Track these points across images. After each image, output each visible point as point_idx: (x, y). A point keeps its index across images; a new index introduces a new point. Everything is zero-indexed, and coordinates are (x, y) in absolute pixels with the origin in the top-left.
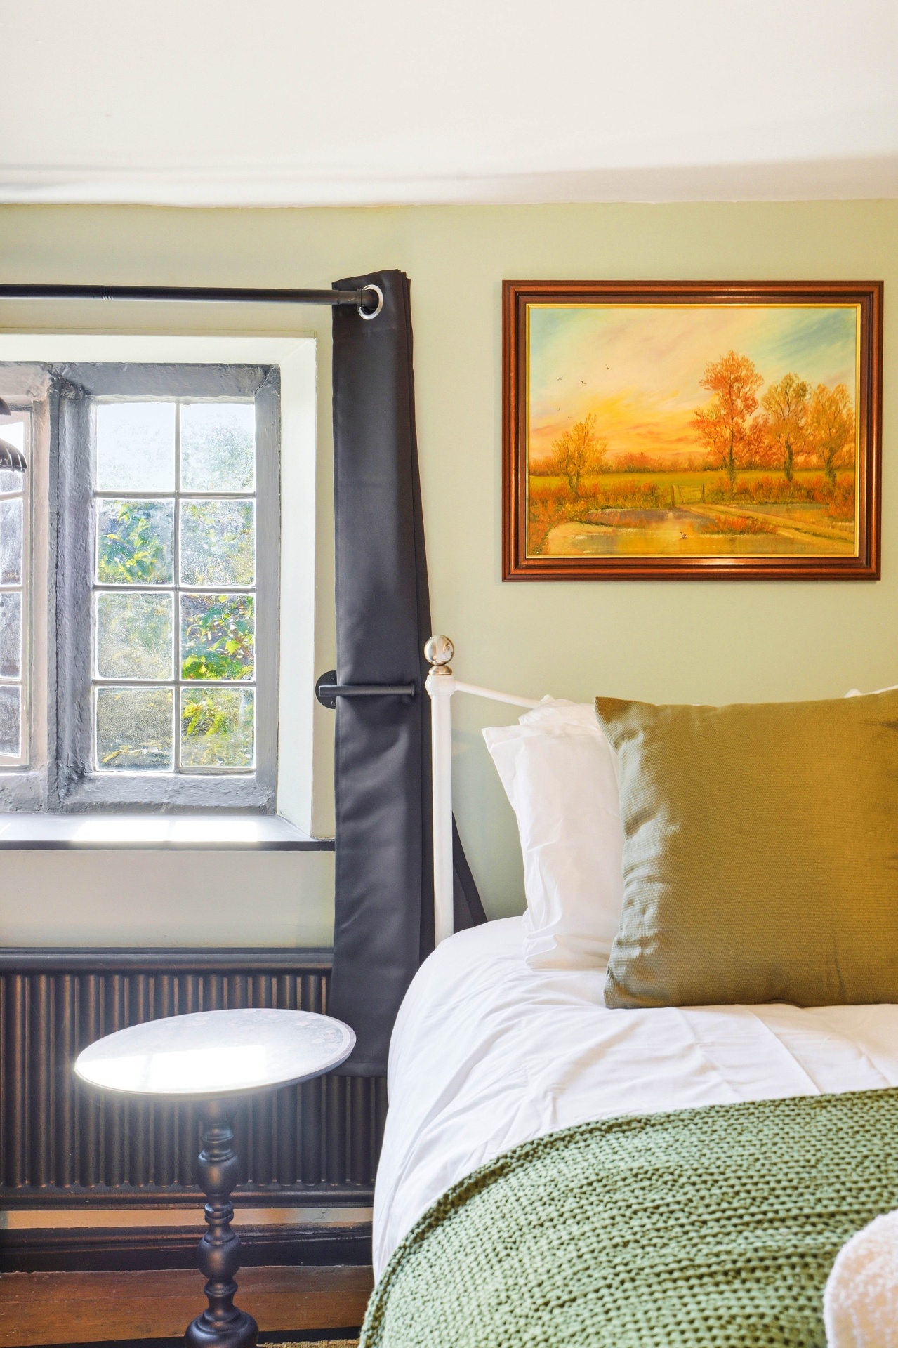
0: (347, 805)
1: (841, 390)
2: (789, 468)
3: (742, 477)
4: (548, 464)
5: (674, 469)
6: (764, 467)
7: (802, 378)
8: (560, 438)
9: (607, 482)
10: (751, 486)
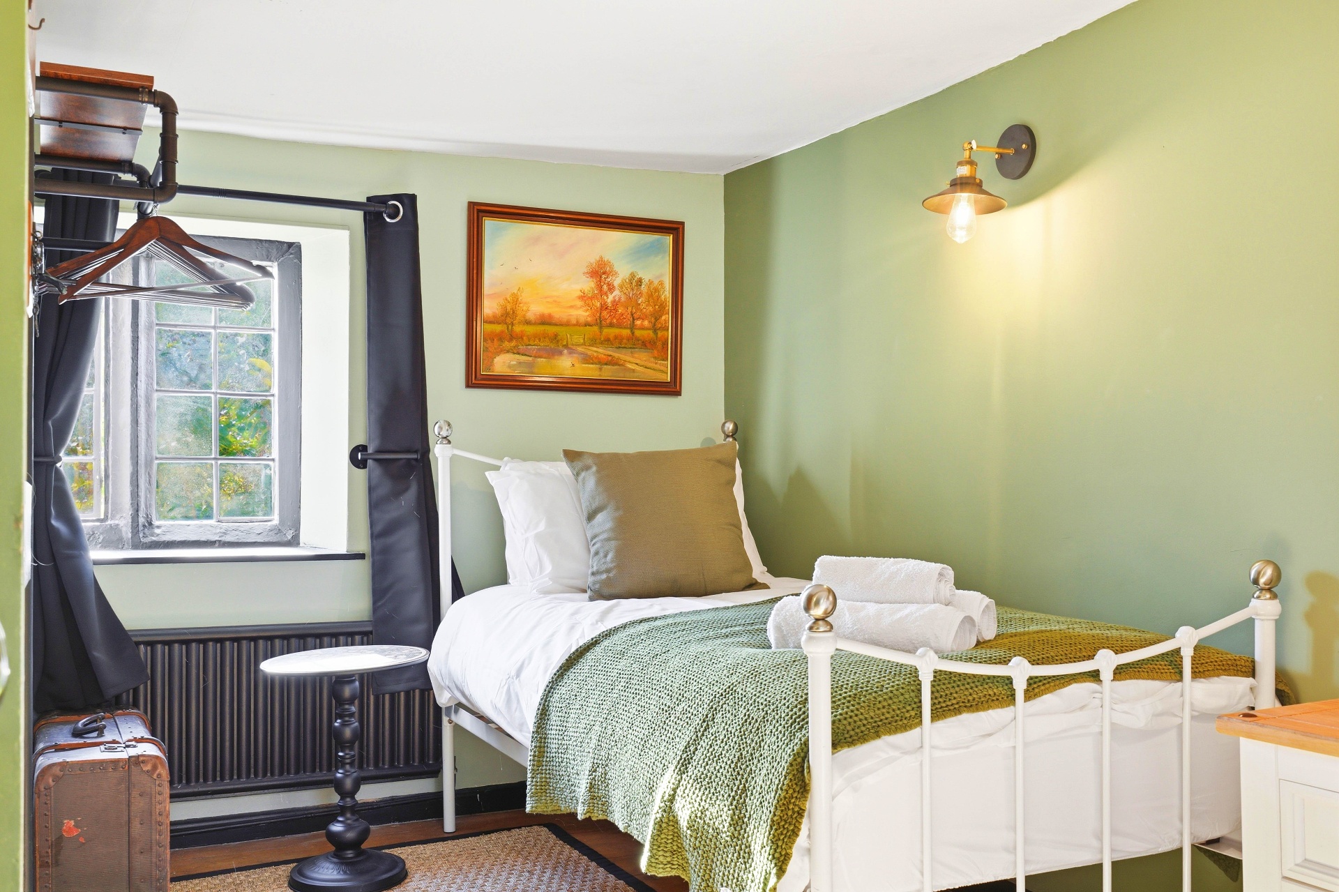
1: (661, 283)
2: (632, 327)
3: (606, 331)
4: (495, 316)
5: (567, 324)
6: (619, 326)
7: (640, 275)
8: (502, 302)
9: (530, 330)
10: (611, 337)
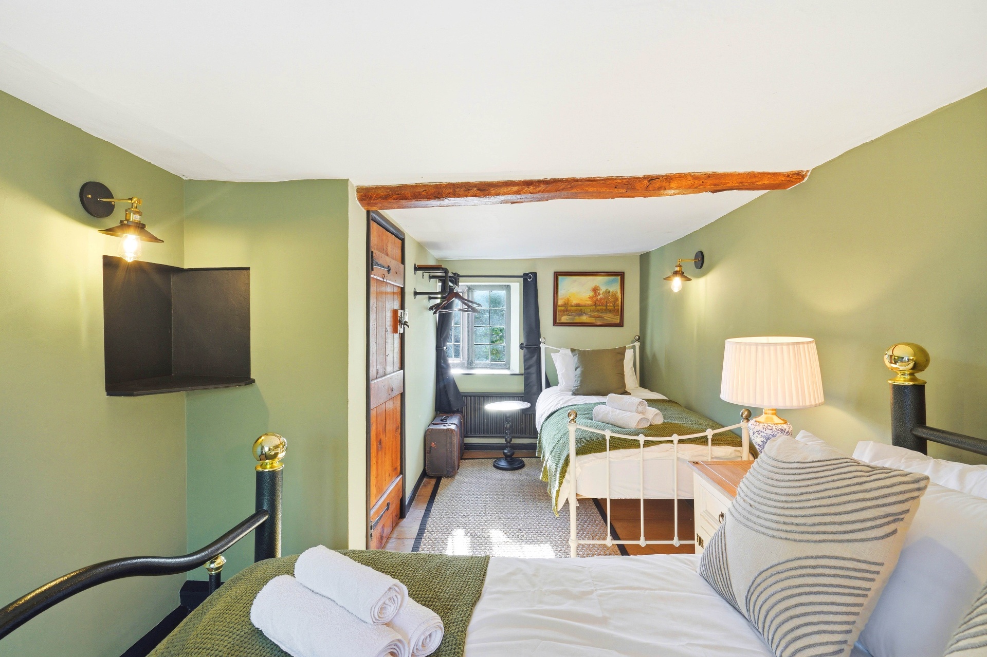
0: (526, 367)
1: (616, 292)
2: (606, 306)
3: (597, 307)
4: (562, 305)
5: (585, 306)
6: (602, 306)
7: (609, 289)
8: (564, 300)
9: (573, 308)
10: (599, 309)
